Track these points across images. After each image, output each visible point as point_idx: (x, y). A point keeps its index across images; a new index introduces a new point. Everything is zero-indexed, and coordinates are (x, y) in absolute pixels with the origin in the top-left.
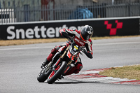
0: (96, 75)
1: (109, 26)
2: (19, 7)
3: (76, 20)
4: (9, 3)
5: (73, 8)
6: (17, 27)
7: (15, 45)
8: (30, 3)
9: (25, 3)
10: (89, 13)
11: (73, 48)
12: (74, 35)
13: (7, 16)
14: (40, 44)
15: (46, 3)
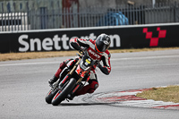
1: (149, 35)
2: (33, 10)
3: (107, 27)
4: (21, 5)
5: (103, 12)
6: (32, 36)
7: (28, 58)
8: (48, 5)
9: (41, 6)
10: (123, 18)
11: (84, 62)
13: (19, 22)
15: (69, 6)
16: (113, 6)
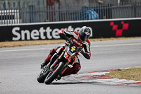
0: (102, 77)
1: (115, 27)
2: (24, 7)
3: (82, 21)
4: (14, 4)
5: (79, 9)
6: (23, 28)
7: (20, 46)
8: (35, 4)
9: (30, 4)
10: (95, 14)
11: (71, 49)
12: (72, 36)
13: (12, 17)
14: (46, 46)
15: (52, 4)
16: (87, 4)
